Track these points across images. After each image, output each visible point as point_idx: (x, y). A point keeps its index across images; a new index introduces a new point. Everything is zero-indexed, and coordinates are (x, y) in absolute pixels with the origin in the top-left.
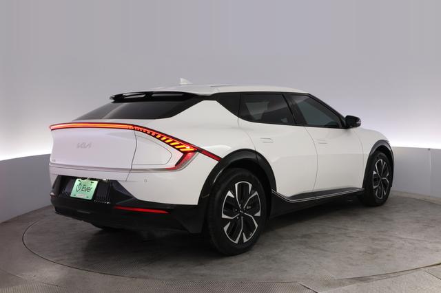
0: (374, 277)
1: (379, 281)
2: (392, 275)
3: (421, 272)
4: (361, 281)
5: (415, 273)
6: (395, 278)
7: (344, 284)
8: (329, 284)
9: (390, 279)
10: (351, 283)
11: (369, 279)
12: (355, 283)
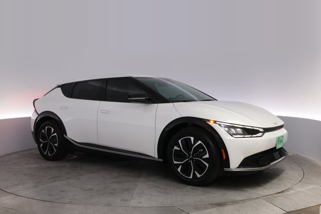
3: (260, 200)
5: (256, 201)
10: (212, 207)
12: (215, 207)
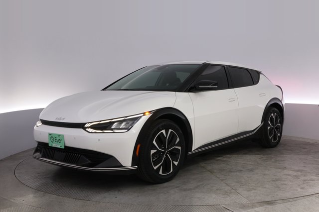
0: (278, 201)
1: (281, 204)
2: (291, 200)
4: (268, 204)
6: (294, 202)
7: (255, 207)
8: (244, 207)
9: (289, 203)
11: (274, 203)
